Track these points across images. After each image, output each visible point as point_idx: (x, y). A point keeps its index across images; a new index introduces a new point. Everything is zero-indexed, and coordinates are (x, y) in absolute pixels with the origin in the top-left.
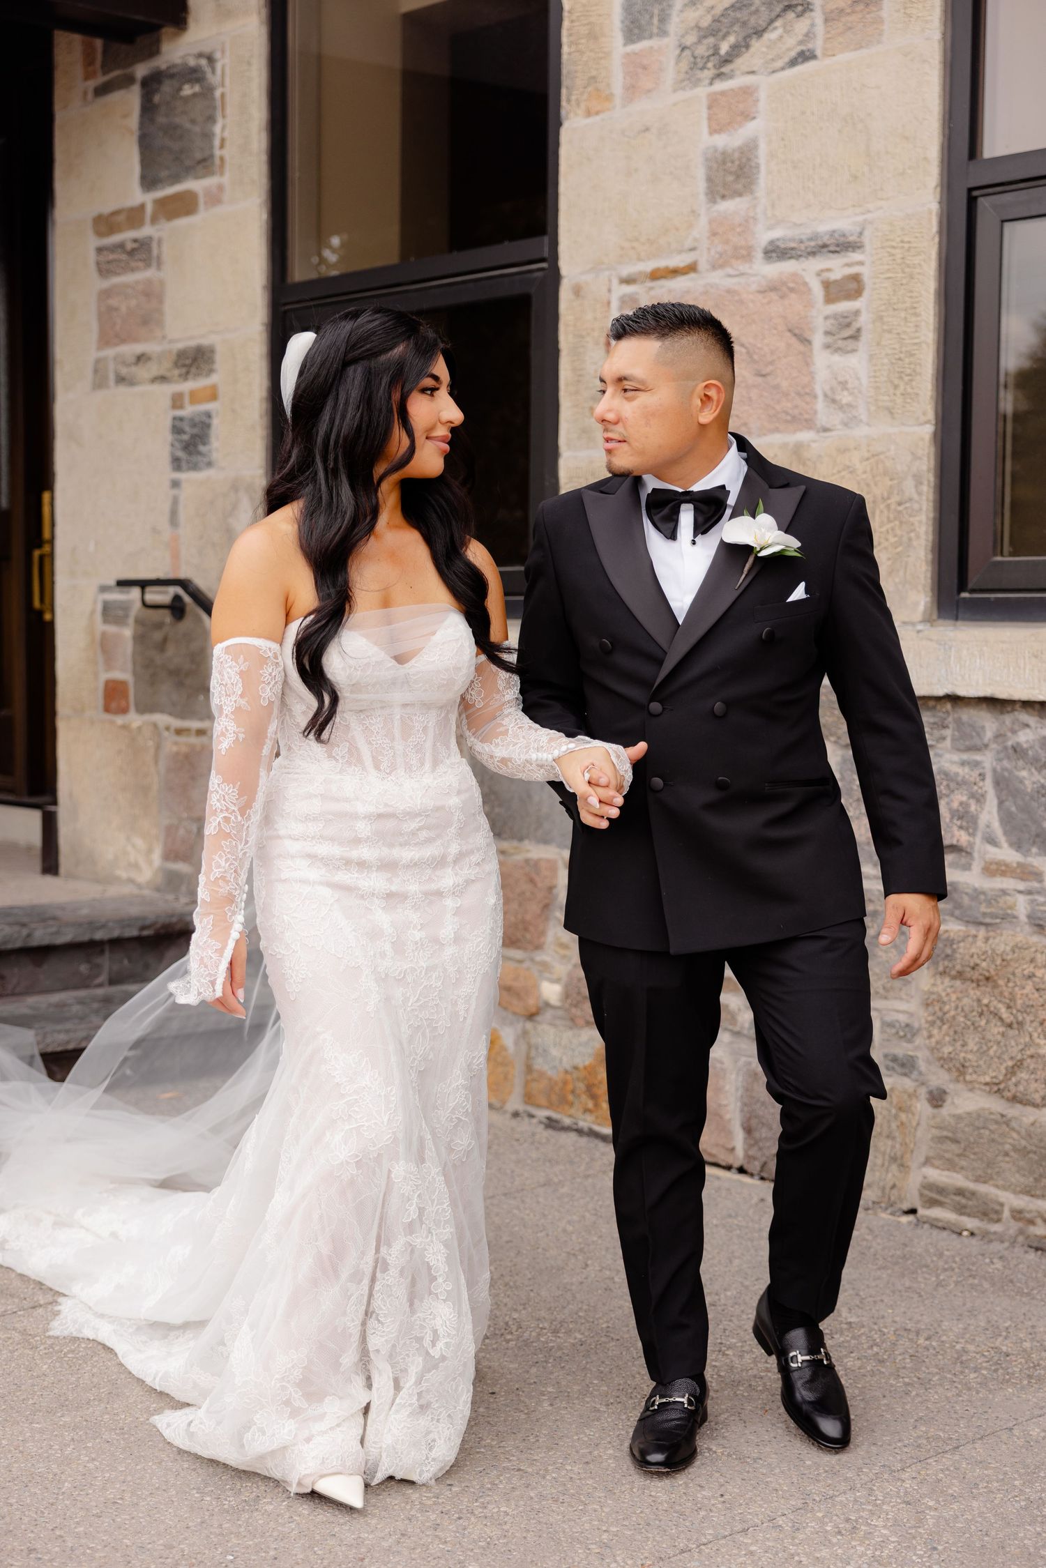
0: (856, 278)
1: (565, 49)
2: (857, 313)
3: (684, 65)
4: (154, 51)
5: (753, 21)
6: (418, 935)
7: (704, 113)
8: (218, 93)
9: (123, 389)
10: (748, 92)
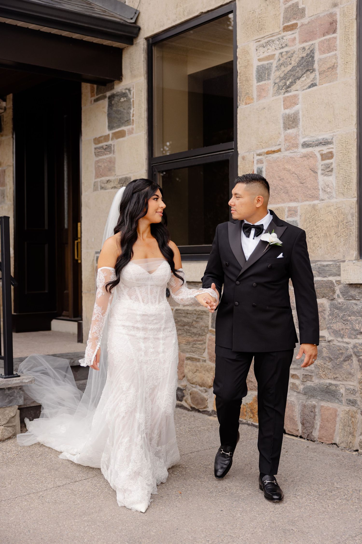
0: (331, 153)
1: (239, 85)
2: (332, 163)
3: (276, 88)
4: (112, 88)
5: (297, 75)
6: (152, 350)
7: (282, 103)
8: (132, 100)
9: (103, 191)
10: (295, 96)
